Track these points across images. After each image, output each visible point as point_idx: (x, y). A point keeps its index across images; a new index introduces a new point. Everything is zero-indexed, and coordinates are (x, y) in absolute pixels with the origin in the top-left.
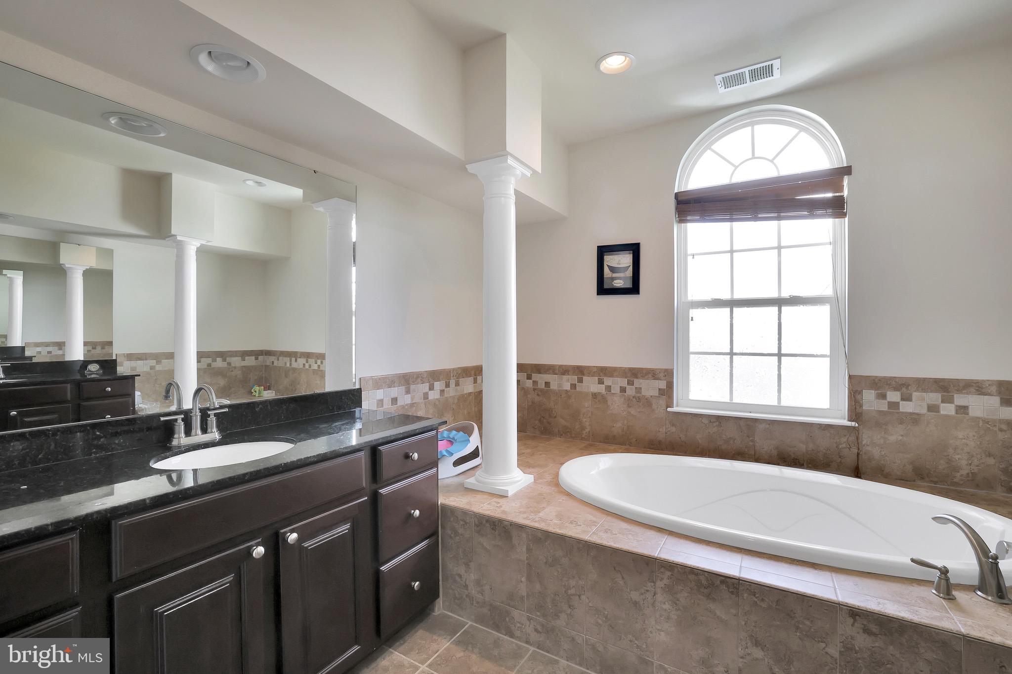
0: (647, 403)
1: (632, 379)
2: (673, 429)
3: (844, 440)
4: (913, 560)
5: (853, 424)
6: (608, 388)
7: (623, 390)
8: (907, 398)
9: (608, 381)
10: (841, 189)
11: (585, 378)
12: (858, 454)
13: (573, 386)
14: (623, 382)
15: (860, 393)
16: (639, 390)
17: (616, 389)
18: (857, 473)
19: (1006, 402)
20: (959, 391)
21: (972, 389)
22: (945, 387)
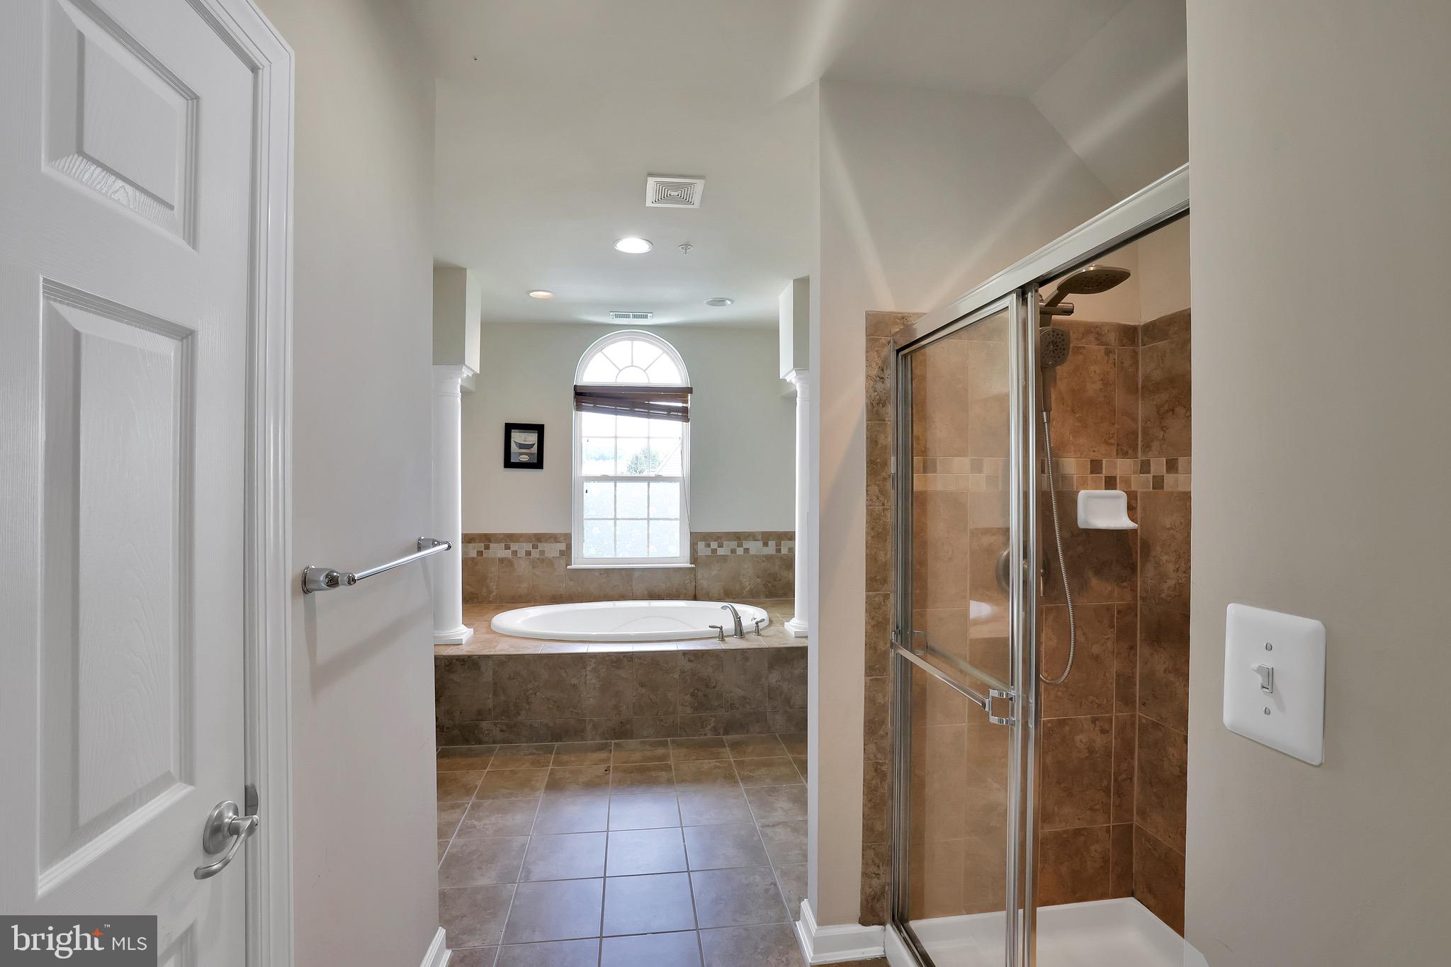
0: (550, 563)
1: (536, 543)
2: (572, 583)
3: (688, 577)
4: (710, 626)
5: (693, 566)
6: (515, 553)
7: (528, 553)
8: (720, 546)
9: (514, 546)
10: (686, 402)
11: (491, 545)
12: (696, 585)
13: (480, 553)
14: (529, 547)
15: (697, 544)
16: (542, 552)
17: (522, 554)
18: (695, 598)
19: (766, 544)
20: (745, 539)
21: (751, 538)
22: (739, 537)
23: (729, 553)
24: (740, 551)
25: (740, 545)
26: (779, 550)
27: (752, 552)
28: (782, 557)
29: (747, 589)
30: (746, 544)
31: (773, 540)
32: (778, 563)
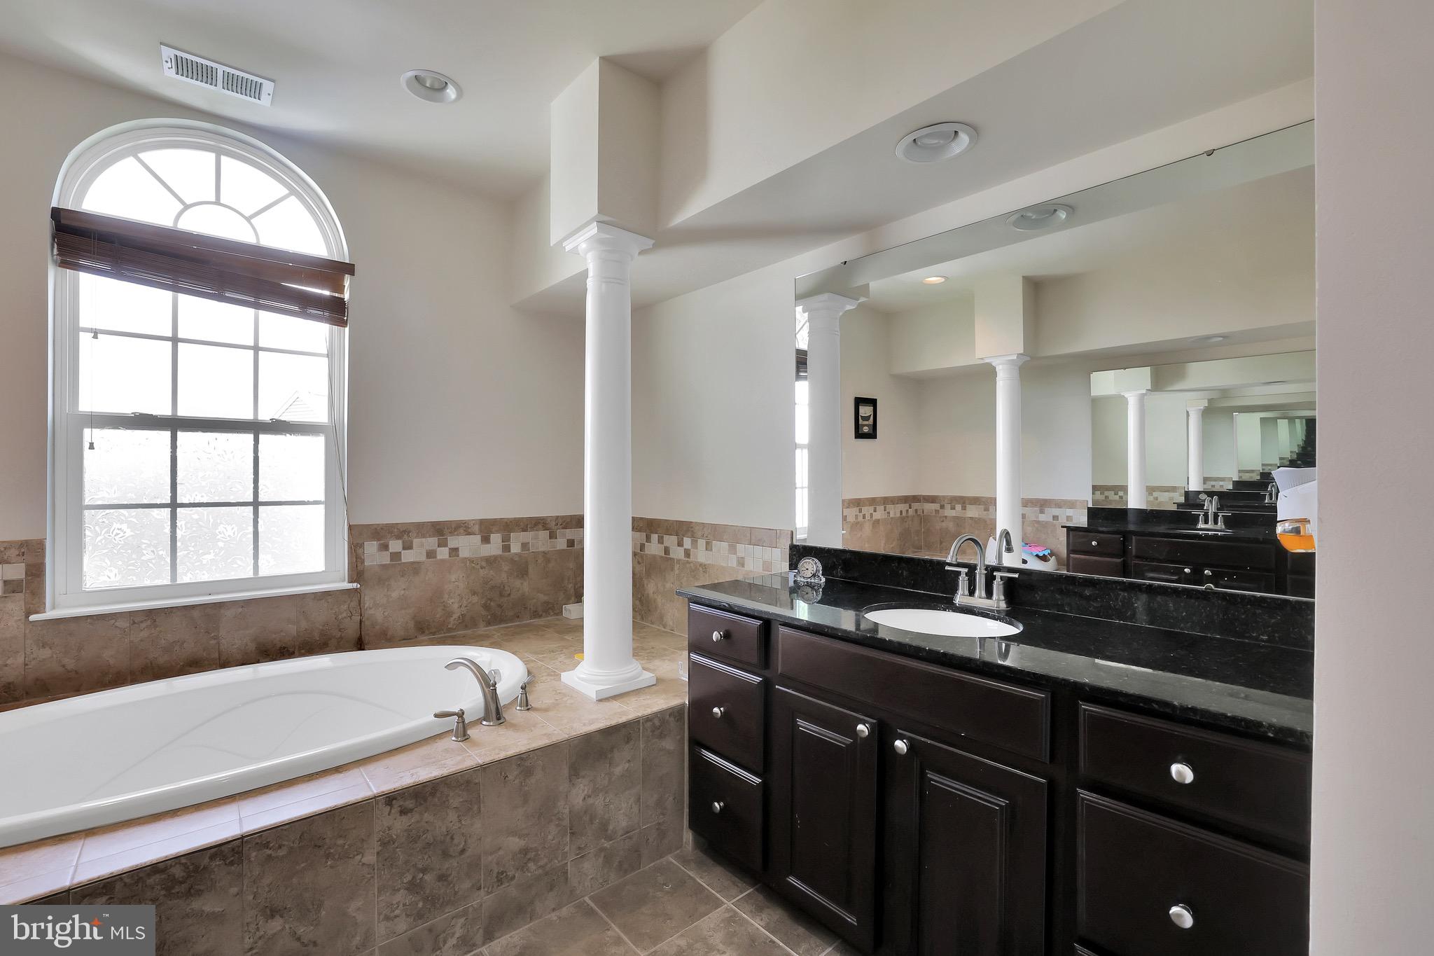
2: (46, 653)
3: (345, 607)
4: (436, 716)
5: (355, 585)
8: (408, 546)
12: (361, 621)
15: (362, 546)
18: (360, 645)
19: (486, 540)
20: (451, 533)
21: (461, 530)
22: (440, 530)
23: (423, 558)
24: (443, 553)
25: (442, 544)
26: (506, 548)
27: (464, 553)
28: (512, 559)
29: (455, 616)
30: (453, 542)
31: (497, 532)
32: (506, 568)
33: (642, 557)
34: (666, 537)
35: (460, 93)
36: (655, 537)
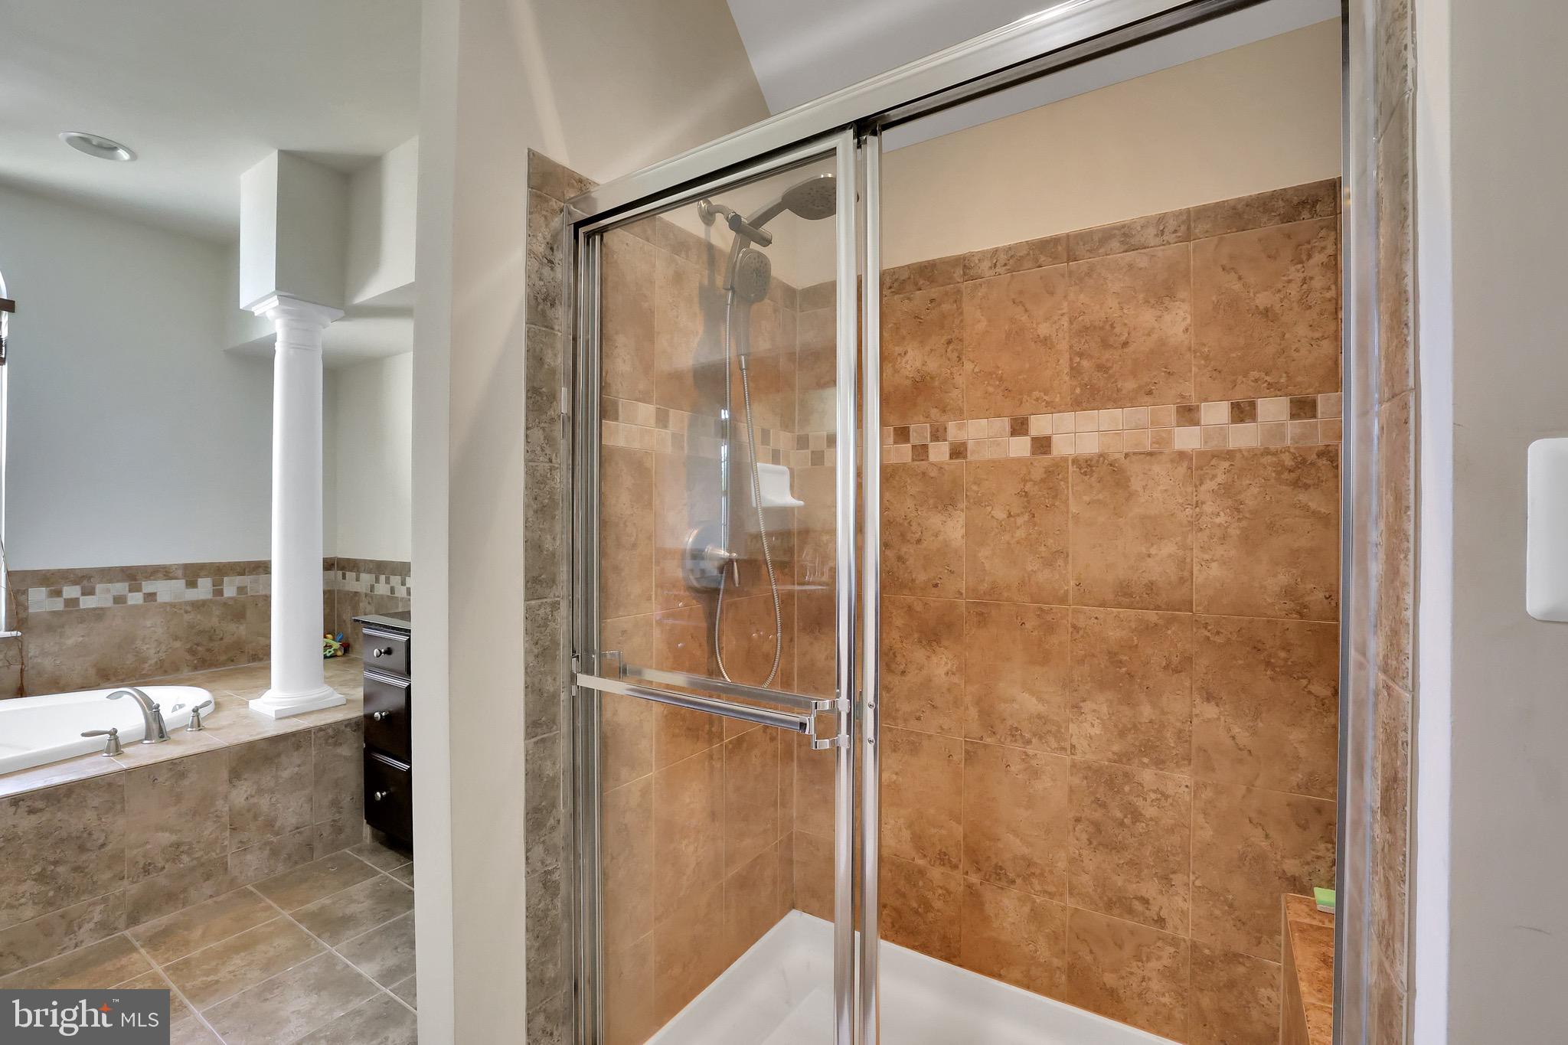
3: (3, 656)
4: (84, 735)
5: (14, 633)
8: (88, 592)
12: (22, 671)
15: (24, 592)
18: (21, 691)
19: (192, 584)
20: (147, 578)
21: (160, 575)
22: (132, 576)
23: (109, 603)
24: (135, 599)
25: (135, 588)
26: (219, 592)
27: (163, 598)
28: (225, 604)
29: (153, 662)
30: (148, 587)
31: (207, 576)
32: (217, 613)
33: (372, 597)
34: (392, 577)
35: (134, 156)
36: (383, 578)
